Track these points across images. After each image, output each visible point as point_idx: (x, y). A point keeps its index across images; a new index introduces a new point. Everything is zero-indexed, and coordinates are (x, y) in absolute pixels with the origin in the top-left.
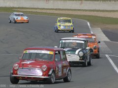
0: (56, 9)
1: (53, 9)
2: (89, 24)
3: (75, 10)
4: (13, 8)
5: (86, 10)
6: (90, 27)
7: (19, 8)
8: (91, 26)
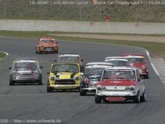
0: (104, 34)
1: (100, 34)
2: (148, 54)
3: (129, 34)
4: (48, 32)
5: (144, 35)
6: (149, 58)
7: (54, 32)
8: (151, 56)
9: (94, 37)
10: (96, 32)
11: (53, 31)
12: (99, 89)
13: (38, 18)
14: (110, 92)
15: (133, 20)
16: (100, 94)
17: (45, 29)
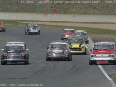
9: (46, 23)
10: (48, 20)
11: (20, 19)
12: (92, 56)
13: (11, 11)
14: (99, 58)
15: (72, 13)
16: (92, 59)
17: (16, 19)
